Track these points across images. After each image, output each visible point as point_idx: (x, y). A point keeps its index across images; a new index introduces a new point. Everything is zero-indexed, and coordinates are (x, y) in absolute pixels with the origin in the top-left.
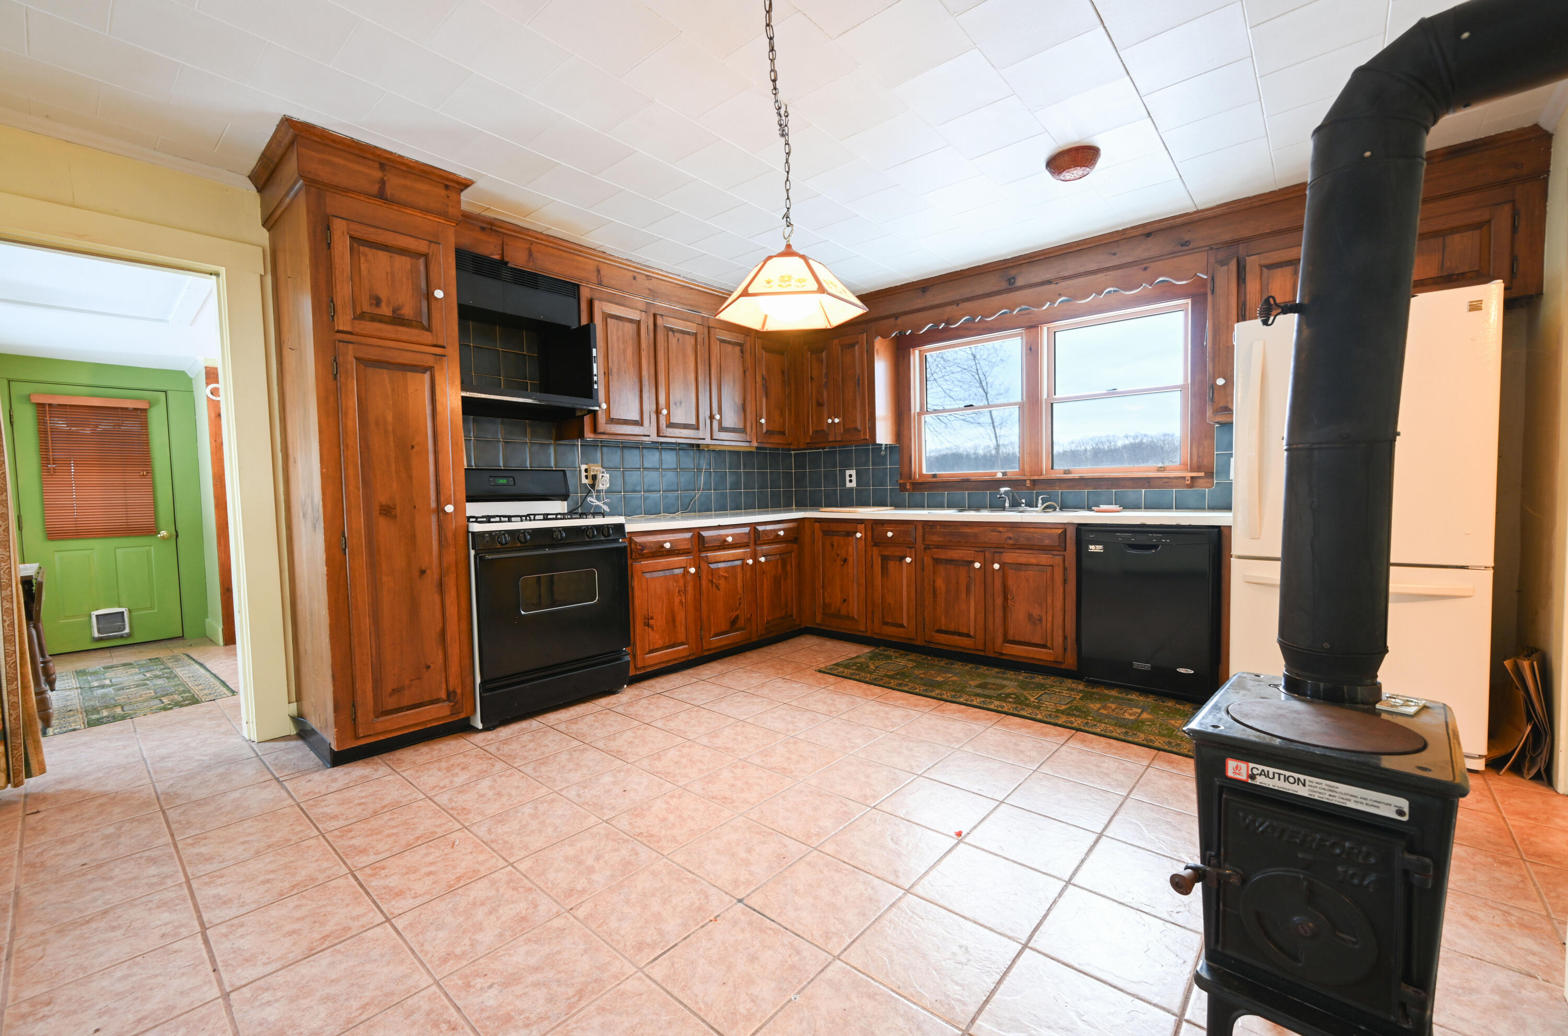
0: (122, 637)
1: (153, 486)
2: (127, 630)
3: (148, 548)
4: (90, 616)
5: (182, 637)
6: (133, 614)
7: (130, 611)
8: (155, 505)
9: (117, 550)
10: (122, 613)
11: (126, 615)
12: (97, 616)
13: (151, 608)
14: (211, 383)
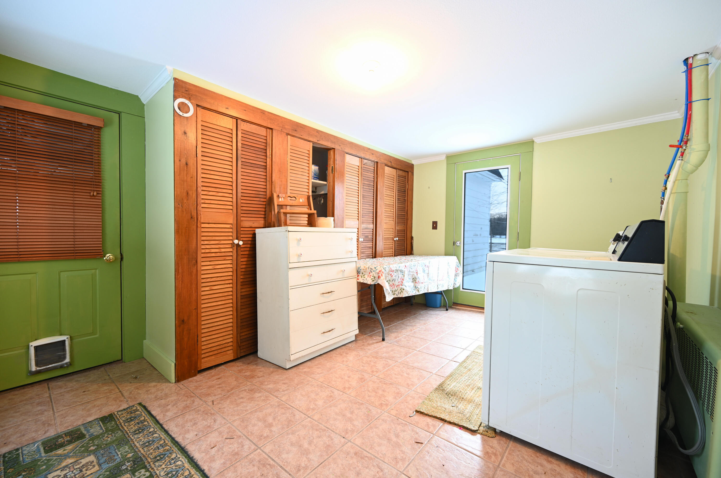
0: (62, 367)
1: (101, 207)
2: (67, 360)
3: (94, 271)
4: (28, 347)
5: (120, 361)
6: (74, 341)
7: (71, 338)
8: (103, 227)
9: (62, 273)
10: (64, 341)
11: (67, 343)
12: (36, 348)
13: (93, 333)
14: (179, 97)
